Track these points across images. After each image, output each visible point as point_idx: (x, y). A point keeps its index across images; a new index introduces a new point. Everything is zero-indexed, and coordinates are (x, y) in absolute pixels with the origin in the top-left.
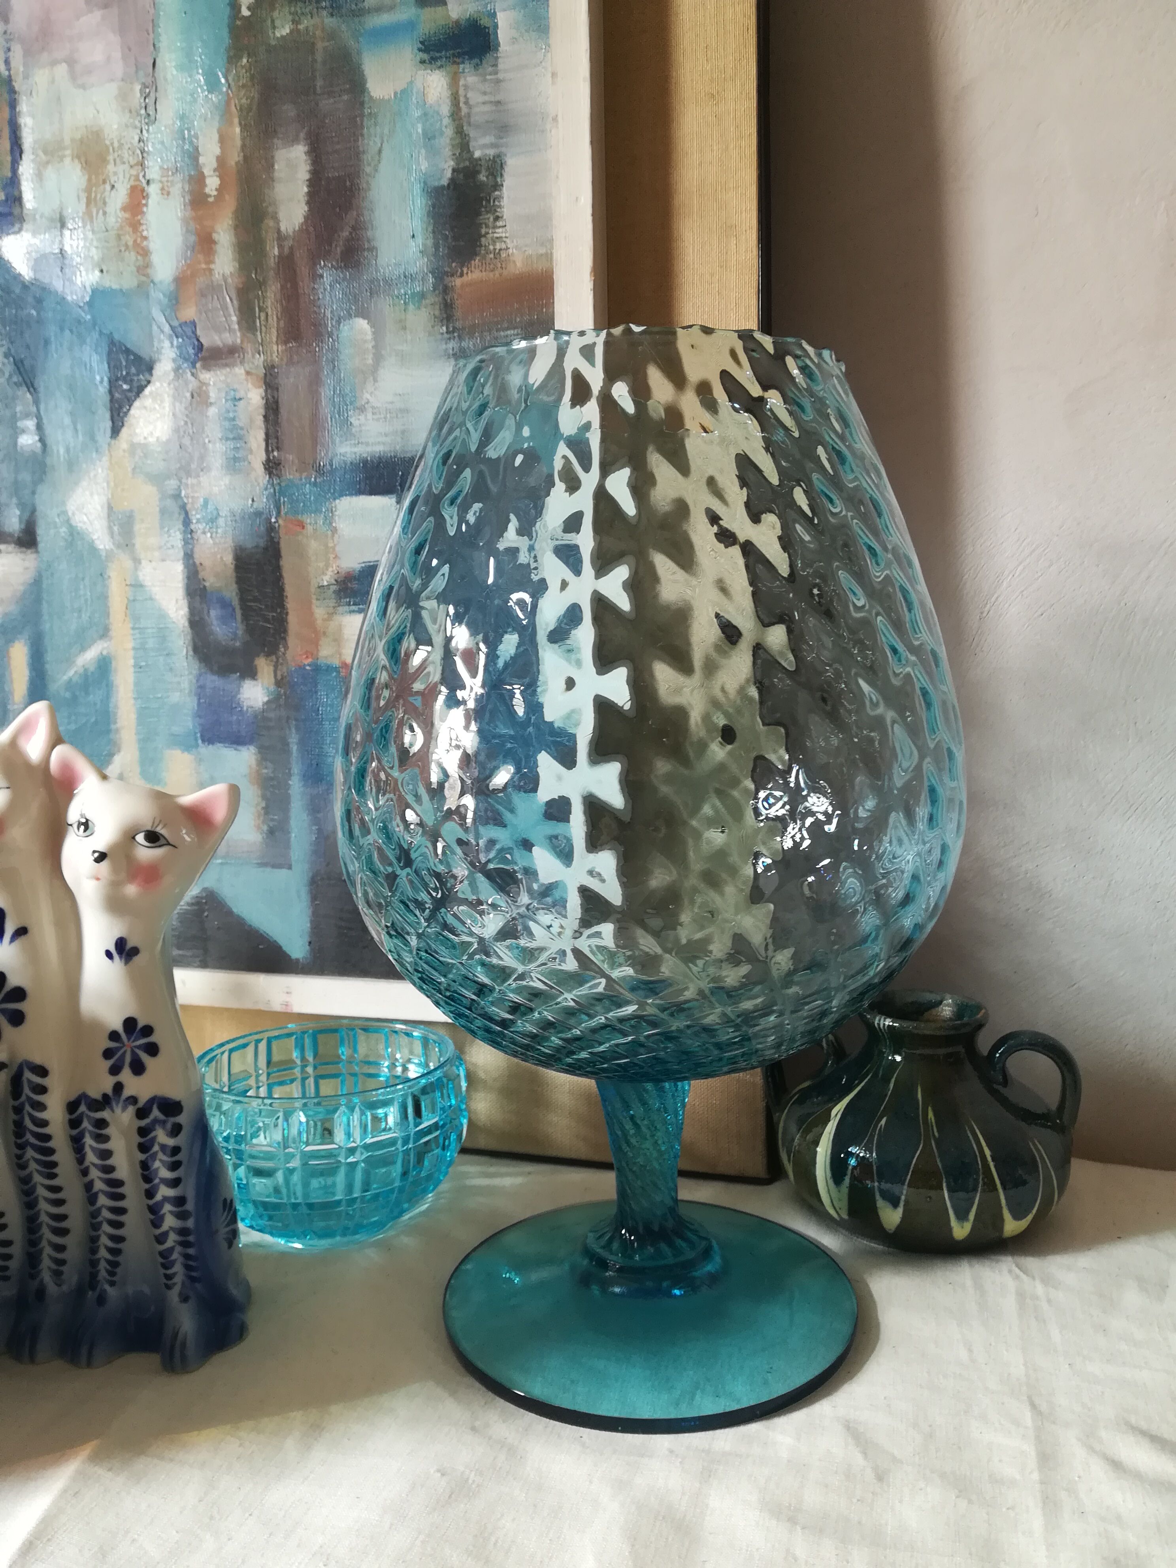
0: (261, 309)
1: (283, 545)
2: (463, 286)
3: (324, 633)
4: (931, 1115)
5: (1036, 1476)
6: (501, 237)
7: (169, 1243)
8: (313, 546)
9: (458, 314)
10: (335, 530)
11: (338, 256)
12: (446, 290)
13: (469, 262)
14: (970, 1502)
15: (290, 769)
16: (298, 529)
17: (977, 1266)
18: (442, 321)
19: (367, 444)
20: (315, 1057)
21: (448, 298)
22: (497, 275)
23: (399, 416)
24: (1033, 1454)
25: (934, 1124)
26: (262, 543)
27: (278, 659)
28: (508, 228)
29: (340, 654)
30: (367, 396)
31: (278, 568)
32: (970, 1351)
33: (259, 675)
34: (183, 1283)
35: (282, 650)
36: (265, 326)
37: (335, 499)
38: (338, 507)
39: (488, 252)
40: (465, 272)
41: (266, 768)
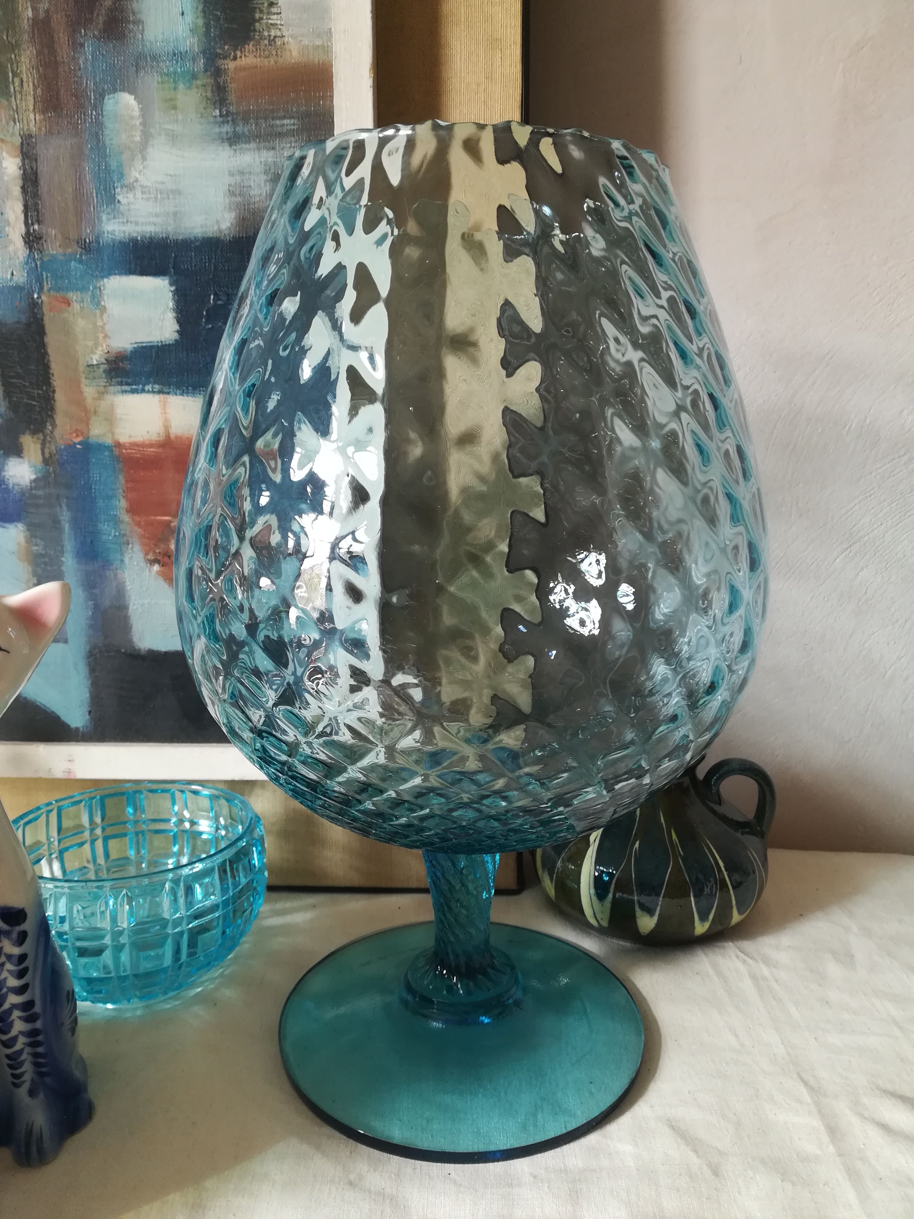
0: (15, 74)
1: (47, 321)
2: (237, 70)
3: (95, 412)
4: (674, 836)
5: (831, 1149)
6: (276, 24)
7: (18, 1046)
8: (81, 323)
9: (232, 97)
10: (104, 309)
11: (101, 26)
12: (218, 72)
13: (243, 46)
14: (793, 1184)
15: (62, 546)
16: (63, 306)
17: (710, 954)
18: (214, 104)
19: (137, 223)
20: (103, 819)
21: (221, 81)
22: (272, 62)
23: (171, 197)
24: (822, 1128)
25: (678, 844)
26: (24, 319)
27: (45, 436)
28: (283, 15)
29: (113, 434)
30: (135, 174)
31: (43, 345)
32: (736, 1036)
33: (25, 452)
34: (33, 1080)
35: (50, 428)
36: (20, 92)
37: (103, 277)
38: (107, 285)
39: (262, 38)
40: (238, 56)
41: (36, 545)
